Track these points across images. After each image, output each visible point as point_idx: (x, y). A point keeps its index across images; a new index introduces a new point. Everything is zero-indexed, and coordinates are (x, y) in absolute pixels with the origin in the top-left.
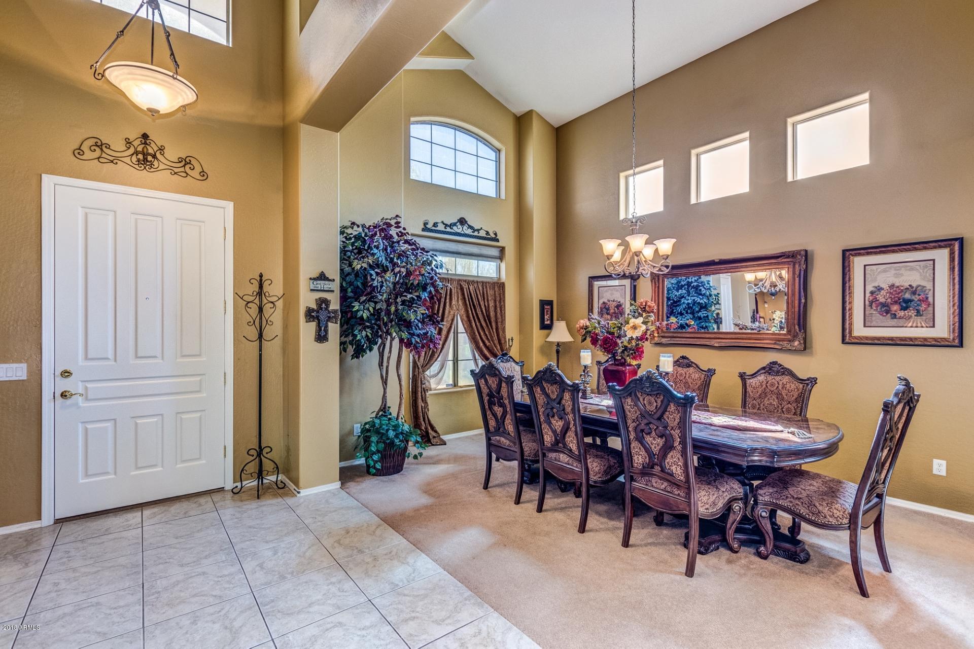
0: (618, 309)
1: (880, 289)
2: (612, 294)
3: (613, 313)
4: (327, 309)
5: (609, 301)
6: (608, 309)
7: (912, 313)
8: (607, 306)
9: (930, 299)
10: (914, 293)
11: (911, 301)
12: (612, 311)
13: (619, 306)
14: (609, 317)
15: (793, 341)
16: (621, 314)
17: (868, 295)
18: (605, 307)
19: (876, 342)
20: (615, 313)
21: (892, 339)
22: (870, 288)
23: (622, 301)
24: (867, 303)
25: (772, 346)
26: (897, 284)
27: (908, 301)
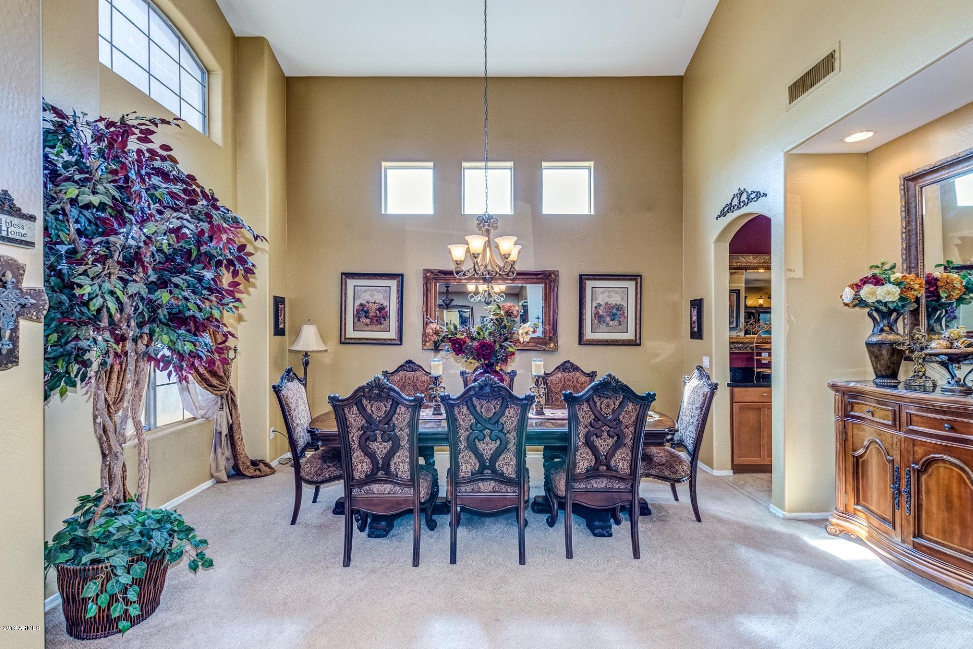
0: (380, 312)
1: (600, 305)
2: (372, 295)
3: (374, 316)
4: (17, 285)
5: (368, 302)
6: (367, 312)
7: (616, 323)
8: (365, 309)
9: (626, 314)
10: (618, 309)
11: (616, 314)
12: (372, 314)
13: (381, 309)
14: (368, 321)
15: (549, 343)
16: (384, 317)
17: (594, 309)
18: (362, 310)
19: (599, 343)
20: (376, 316)
21: (607, 341)
22: (595, 304)
23: (386, 303)
24: (593, 315)
25: (533, 348)
26: (609, 303)
27: (615, 315)
